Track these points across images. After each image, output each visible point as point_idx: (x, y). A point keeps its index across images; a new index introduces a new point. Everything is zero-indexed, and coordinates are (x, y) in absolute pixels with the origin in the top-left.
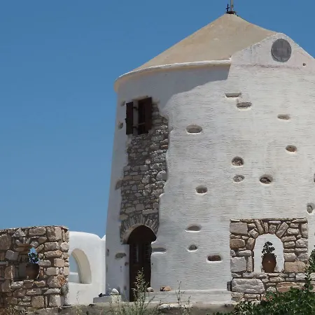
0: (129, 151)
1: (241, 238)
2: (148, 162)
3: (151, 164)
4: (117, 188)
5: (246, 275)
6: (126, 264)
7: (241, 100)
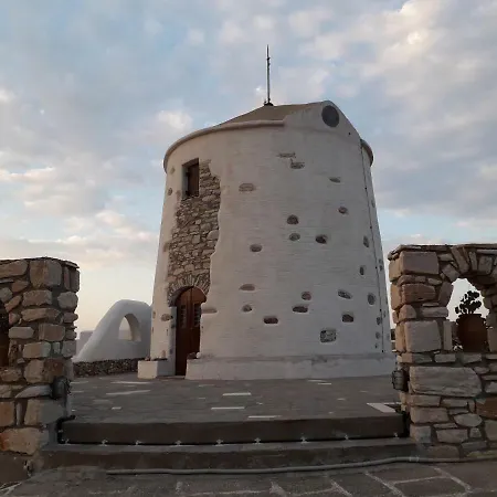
0: (178, 214)
1: (426, 282)
2: (198, 222)
3: (202, 223)
4: (165, 251)
5: (440, 358)
6: (172, 327)
7: (295, 161)
